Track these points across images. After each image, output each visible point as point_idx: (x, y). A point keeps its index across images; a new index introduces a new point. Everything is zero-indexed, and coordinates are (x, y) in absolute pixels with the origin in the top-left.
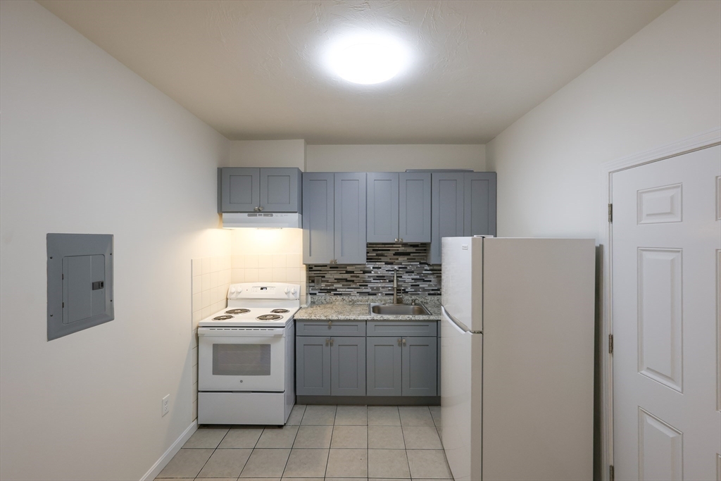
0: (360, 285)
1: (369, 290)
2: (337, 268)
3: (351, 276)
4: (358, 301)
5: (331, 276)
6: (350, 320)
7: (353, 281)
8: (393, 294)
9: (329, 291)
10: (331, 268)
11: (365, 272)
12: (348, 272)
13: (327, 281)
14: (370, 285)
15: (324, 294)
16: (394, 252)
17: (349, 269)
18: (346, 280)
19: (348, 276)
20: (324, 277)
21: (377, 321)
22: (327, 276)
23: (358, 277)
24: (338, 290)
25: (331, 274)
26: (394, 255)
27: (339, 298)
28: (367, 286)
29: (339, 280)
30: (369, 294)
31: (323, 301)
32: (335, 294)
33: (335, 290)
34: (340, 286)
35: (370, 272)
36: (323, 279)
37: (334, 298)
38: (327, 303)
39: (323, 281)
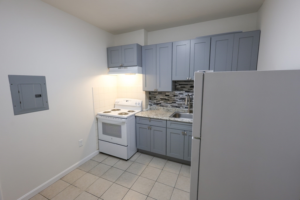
0: (172, 102)
1: (177, 105)
2: (161, 93)
3: (168, 98)
4: (171, 110)
6: (158, 119)
7: (169, 100)
8: (188, 108)
9: (158, 104)
10: (158, 93)
11: (174, 96)
12: (166, 96)
13: (157, 100)
14: (177, 102)
15: (155, 105)
16: (190, 86)
17: (167, 94)
18: (166, 99)
19: (166, 97)
20: (155, 97)
21: (171, 121)
22: (157, 97)
23: (171, 98)
24: (162, 104)
25: (159, 96)
26: (190, 87)
27: (162, 108)
28: (175, 103)
29: (162, 99)
30: (176, 107)
31: (155, 108)
32: (160, 106)
33: (160, 104)
34: (162, 102)
35: (177, 96)
36: (155, 98)
37: (160, 107)
38: (157, 110)
39: (155, 99)
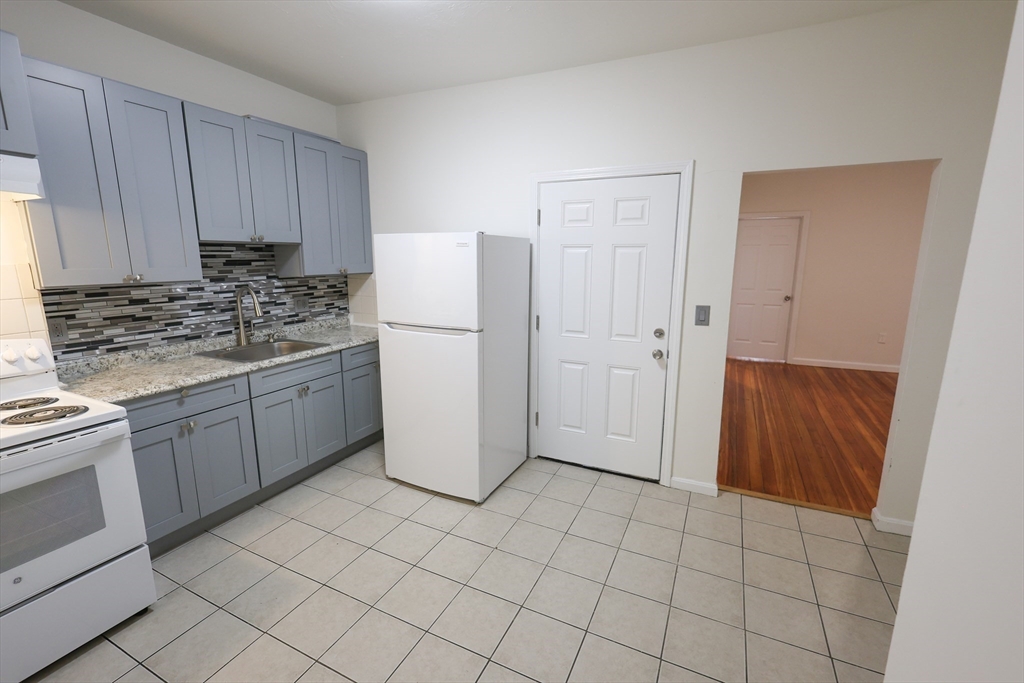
0: (167, 325)
1: (187, 331)
2: (106, 294)
3: (144, 310)
4: (169, 354)
5: (91, 313)
6: (222, 379)
7: (149, 318)
8: (230, 332)
9: (92, 346)
10: (87, 295)
11: (172, 299)
12: (133, 302)
13: (85, 326)
14: (186, 321)
15: (80, 354)
16: (224, 260)
17: (136, 294)
18: (134, 318)
19: (137, 310)
20: (73, 317)
21: (267, 369)
22: (79, 314)
23: (160, 309)
24: (116, 340)
25: (92, 309)
26: (225, 264)
27: (122, 355)
28: (181, 323)
29: (114, 321)
30: (187, 338)
32: (109, 351)
33: (110, 341)
34: (121, 331)
35: (184, 298)
36: (70, 322)
37: (112, 357)
38: (96, 371)
39: (70, 327)
